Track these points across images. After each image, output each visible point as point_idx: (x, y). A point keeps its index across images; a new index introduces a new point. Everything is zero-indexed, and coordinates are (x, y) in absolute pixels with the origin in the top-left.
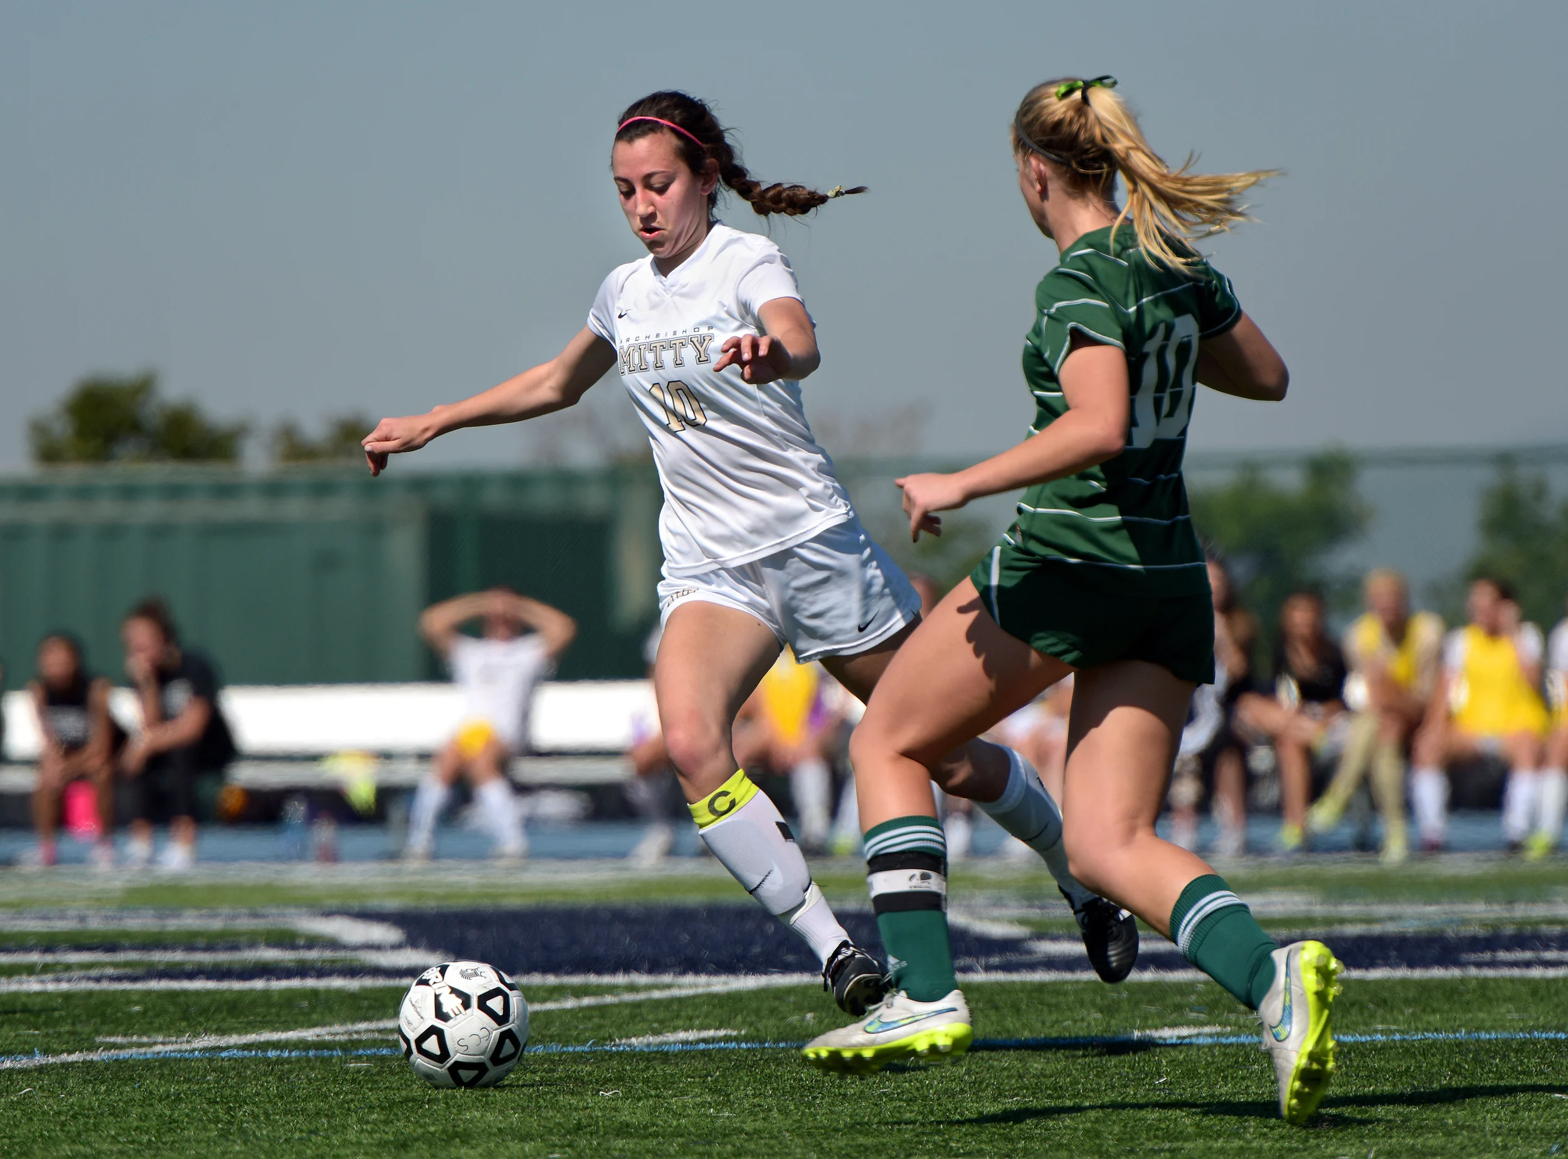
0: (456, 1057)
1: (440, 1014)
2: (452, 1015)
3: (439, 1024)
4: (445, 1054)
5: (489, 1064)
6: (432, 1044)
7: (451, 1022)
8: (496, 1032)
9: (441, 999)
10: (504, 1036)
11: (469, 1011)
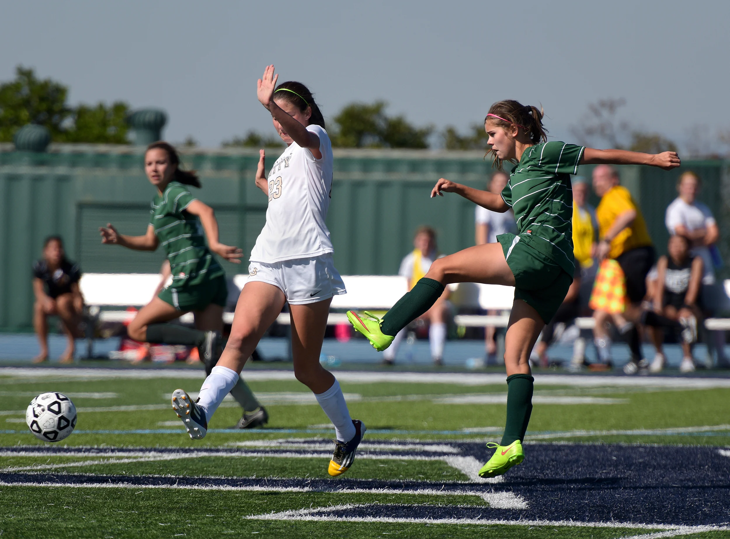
0: (44, 430)
1: (36, 416)
2: (39, 415)
3: (35, 419)
4: (40, 431)
5: (58, 431)
6: (35, 427)
7: (39, 417)
8: (56, 417)
9: (35, 409)
10: (60, 419)
11: (45, 412)
